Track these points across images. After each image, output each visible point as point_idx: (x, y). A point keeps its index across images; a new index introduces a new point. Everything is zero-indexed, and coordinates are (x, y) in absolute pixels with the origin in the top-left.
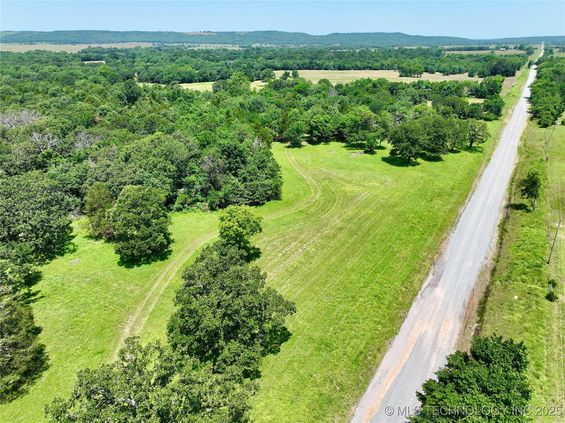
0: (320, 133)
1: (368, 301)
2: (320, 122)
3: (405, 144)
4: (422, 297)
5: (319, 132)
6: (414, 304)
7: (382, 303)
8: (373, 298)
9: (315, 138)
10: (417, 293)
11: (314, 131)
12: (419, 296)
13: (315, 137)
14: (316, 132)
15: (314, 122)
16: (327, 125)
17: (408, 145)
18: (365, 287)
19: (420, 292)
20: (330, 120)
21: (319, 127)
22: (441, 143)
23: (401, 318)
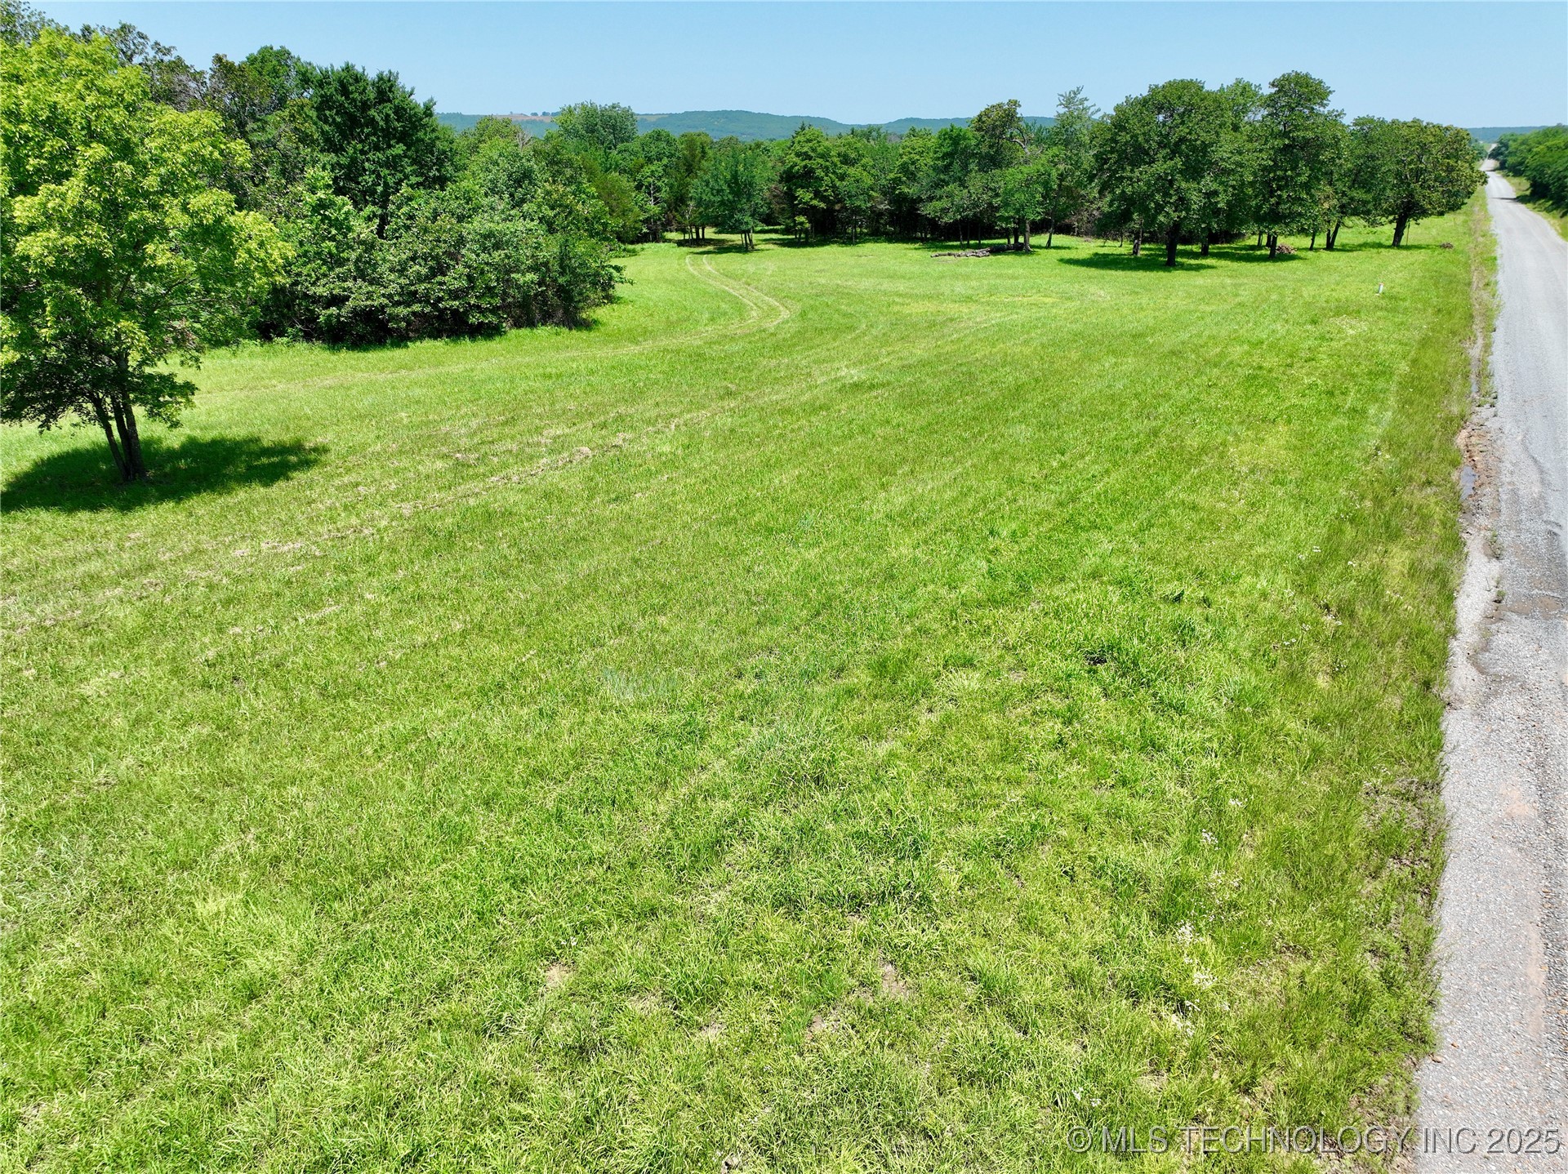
0: (824, 199)
1: (1031, 693)
2: (822, 156)
3: (1160, 167)
4: (1495, 683)
5: (817, 194)
6: (1456, 727)
7: (1165, 707)
8: (1072, 666)
9: (802, 219)
10: (1445, 654)
11: (800, 192)
12: (1462, 676)
13: (803, 212)
14: (804, 195)
15: (798, 155)
16: (851, 171)
17: (1174, 169)
18: (995, 602)
19: (1459, 648)
20: (861, 156)
21: (820, 173)
22: (1304, 179)
23: (1386, 844)
